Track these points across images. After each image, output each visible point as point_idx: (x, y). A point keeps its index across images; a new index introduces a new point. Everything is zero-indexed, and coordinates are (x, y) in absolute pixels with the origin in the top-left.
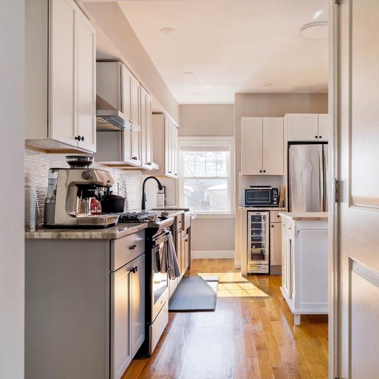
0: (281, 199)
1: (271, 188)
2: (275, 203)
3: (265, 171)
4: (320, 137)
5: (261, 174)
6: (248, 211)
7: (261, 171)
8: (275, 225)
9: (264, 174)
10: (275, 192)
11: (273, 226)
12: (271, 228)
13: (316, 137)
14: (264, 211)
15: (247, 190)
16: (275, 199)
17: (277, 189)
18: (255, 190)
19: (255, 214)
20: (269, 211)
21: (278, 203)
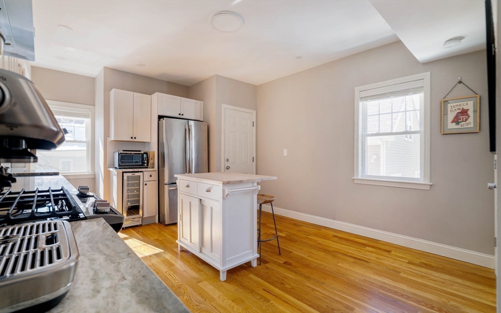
0: (151, 162)
1: (142, 152)
2: (146, 165)
3: (135, 138)
4: (183, 115)
5: (132, 140)
6: (123, 172)
7: (132, 138)
8: (147, 183)
9: (134, 140)
10: (145, 156)
11: (146, 184)
12: (145, 186)
13: (180, 114)
14: (138, 172)
15: (121, 153)
16: (146, 162)
17: (147, 153)
18: (128, 154)
19: (130, 174)
20: (142, 171)
21: (148, 165)
